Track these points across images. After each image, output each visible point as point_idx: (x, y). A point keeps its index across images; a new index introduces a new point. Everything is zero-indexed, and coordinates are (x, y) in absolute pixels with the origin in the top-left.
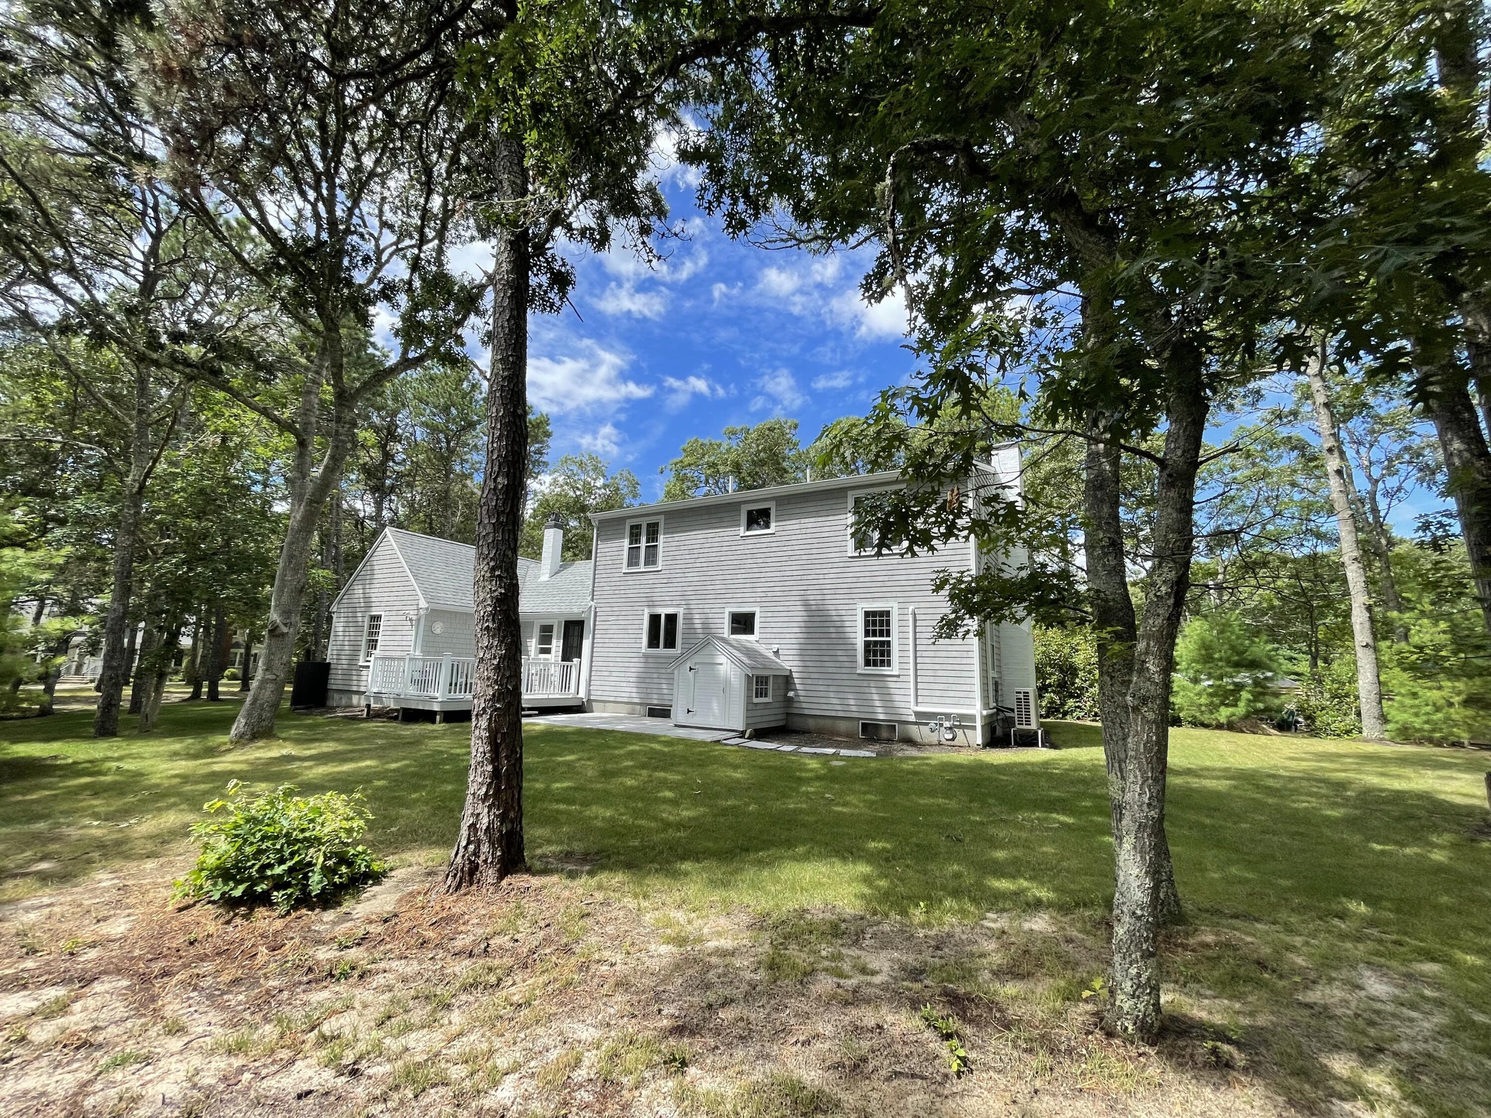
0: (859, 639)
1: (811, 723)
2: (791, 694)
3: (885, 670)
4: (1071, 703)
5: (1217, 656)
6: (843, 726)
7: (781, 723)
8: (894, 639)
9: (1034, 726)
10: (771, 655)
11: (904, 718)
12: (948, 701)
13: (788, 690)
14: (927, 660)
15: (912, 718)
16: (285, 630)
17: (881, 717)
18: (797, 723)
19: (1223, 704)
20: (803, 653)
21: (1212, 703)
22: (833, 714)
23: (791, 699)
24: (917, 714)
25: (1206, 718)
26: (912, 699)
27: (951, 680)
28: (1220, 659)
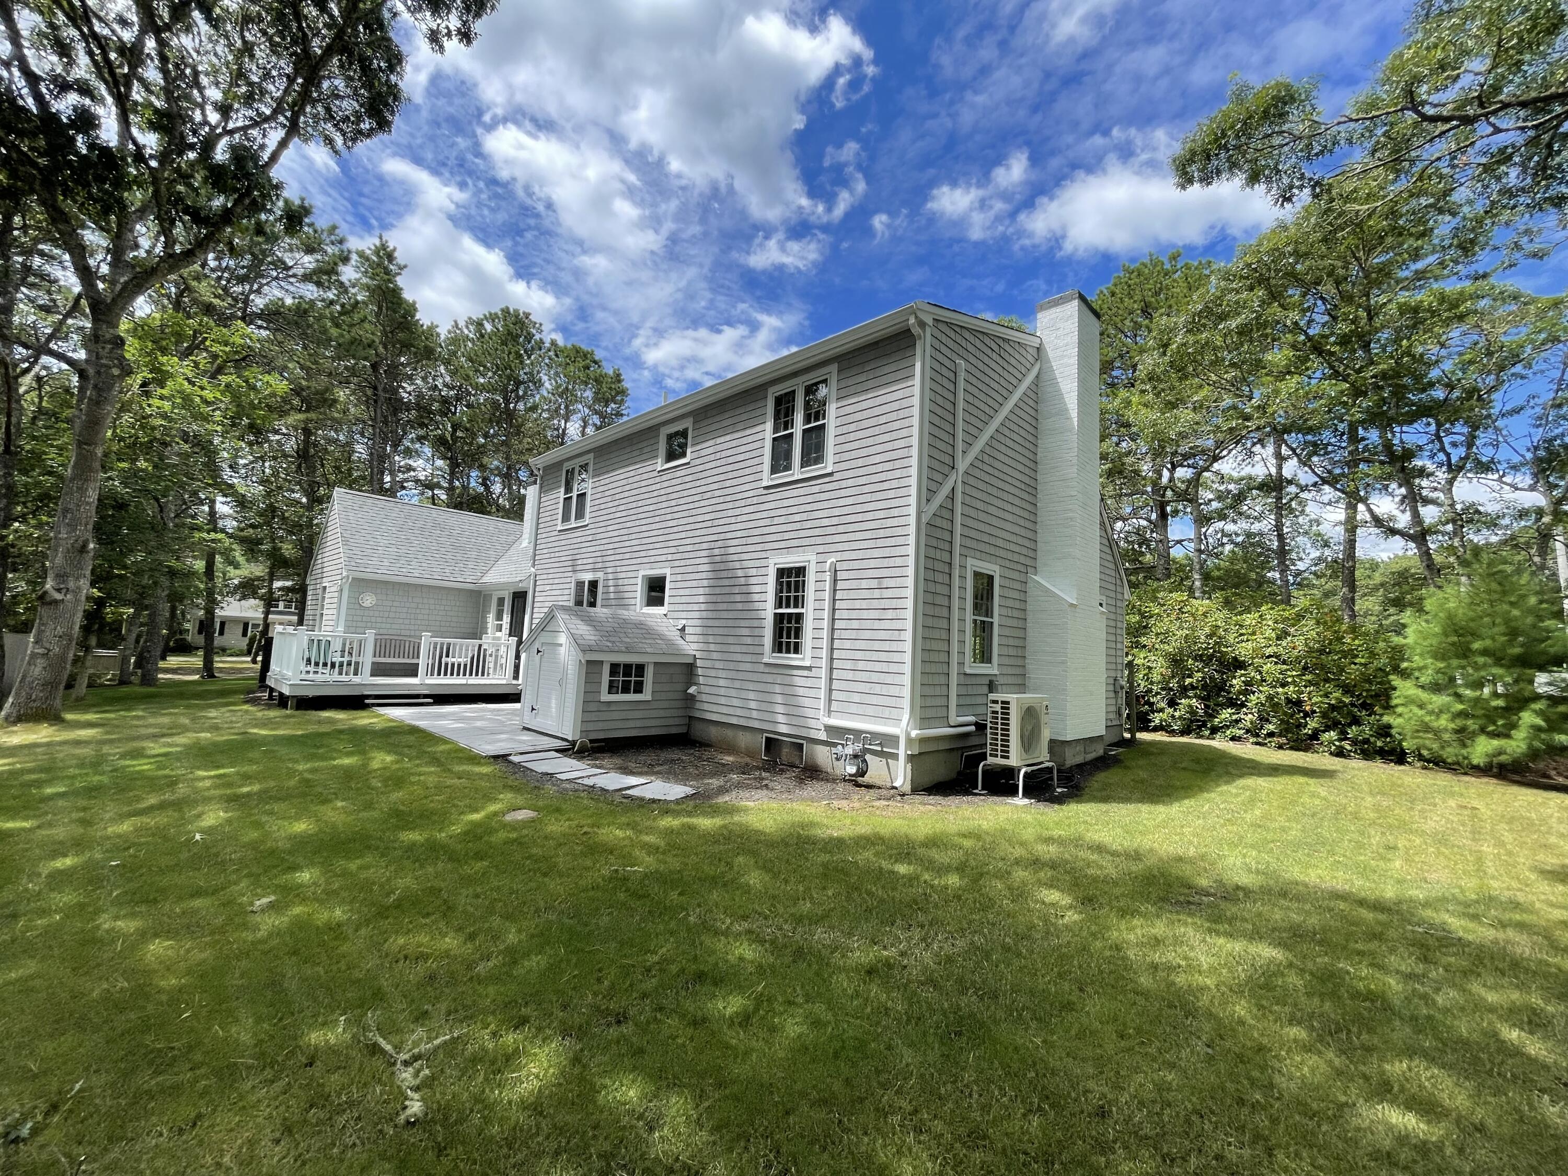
0: (769, 610)
1: (714, 731)
2: (692, 690)
3: (793, 659)
4: (1226, 714)
5: (1476, 645)
6: (744, 740)
7: (683, 730)
8: (808, 611)
9: (1013, 761)
10: (674, 635)
11: (814, 734)
12: (870, 710)
13: (690, 683)
14: (848, 644)
15: (823, 736)
16: (58, 596)
17: (783, 729)
18: (698, 731)
19: (1483, 730)
20: (707, 630)
21: (1460, 731)
22: (734, 721)
23: (692, 697)
24: (829, 729)
25: (1450, 753)
26: (822, 704)
27: (875, 677)
28: (1485, 652)
